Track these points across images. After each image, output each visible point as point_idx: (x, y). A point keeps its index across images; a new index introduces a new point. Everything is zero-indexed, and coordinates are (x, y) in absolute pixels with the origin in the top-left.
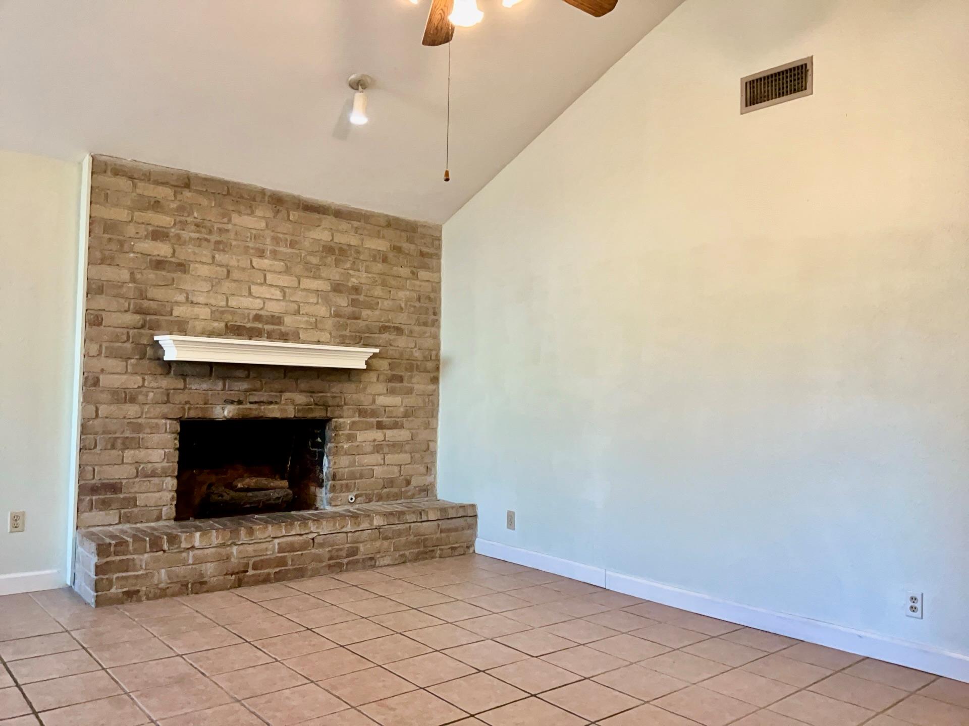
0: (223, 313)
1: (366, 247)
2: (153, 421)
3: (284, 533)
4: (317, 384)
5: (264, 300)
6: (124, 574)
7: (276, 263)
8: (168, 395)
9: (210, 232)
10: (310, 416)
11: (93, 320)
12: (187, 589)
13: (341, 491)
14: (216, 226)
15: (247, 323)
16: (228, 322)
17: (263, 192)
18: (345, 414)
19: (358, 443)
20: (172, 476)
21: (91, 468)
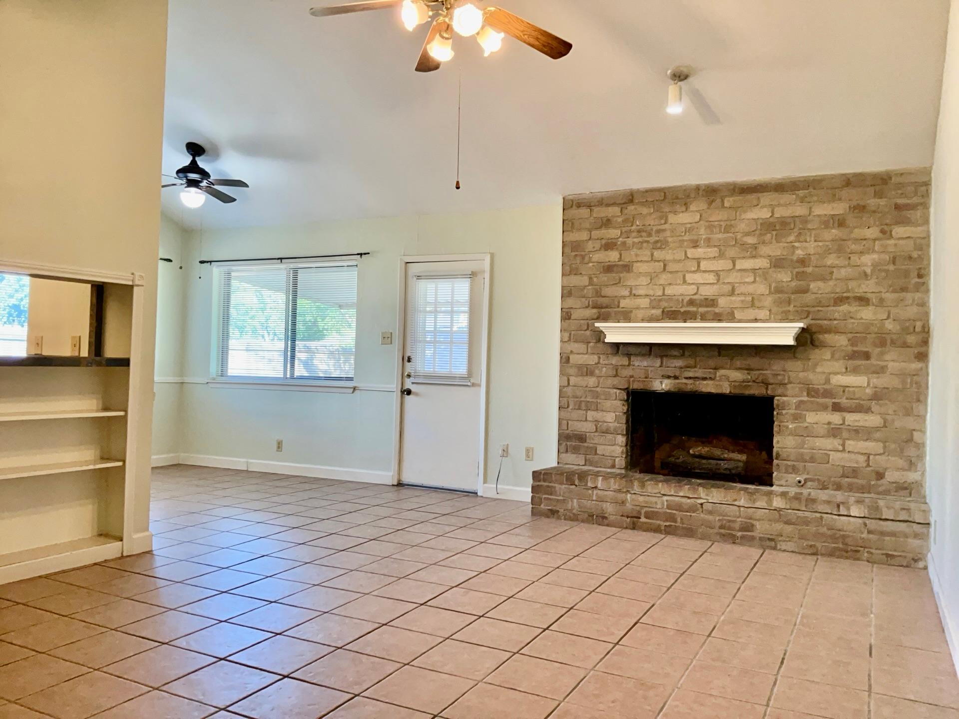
0: (660, 300)
1: (815, 214)
2: (607, 390)
3: (672, 493)
4: (754, 362)
5: (698, 285)
6: (550, 497)
7: (709, 250)
8: (617, 370)
9: (650, 235)
10: (747, 392)
11: (566, 316)
12: (593, 519)
13: (787, 472)
14: (655, 228)
15: (681, 307)
16: (665, 308)
17: (698, 188)
18: (789, 392)
19: (806, 425)
20: (623, 435)
21: (565, 422)
